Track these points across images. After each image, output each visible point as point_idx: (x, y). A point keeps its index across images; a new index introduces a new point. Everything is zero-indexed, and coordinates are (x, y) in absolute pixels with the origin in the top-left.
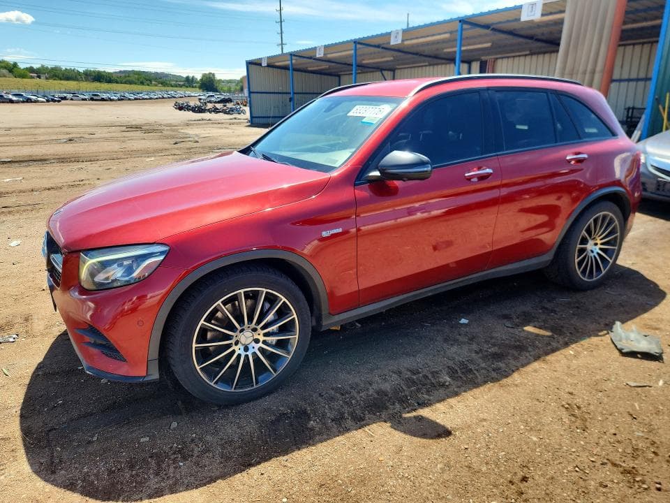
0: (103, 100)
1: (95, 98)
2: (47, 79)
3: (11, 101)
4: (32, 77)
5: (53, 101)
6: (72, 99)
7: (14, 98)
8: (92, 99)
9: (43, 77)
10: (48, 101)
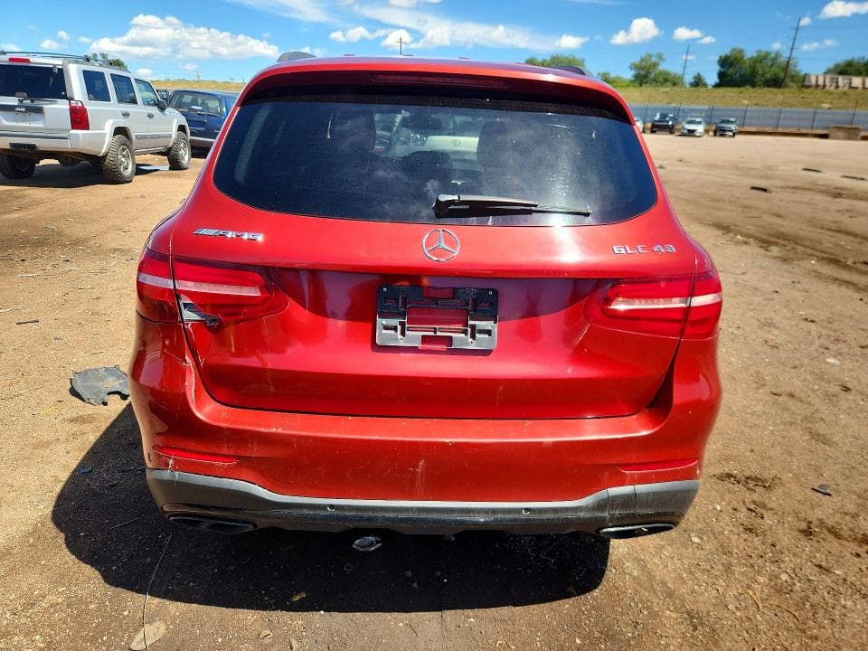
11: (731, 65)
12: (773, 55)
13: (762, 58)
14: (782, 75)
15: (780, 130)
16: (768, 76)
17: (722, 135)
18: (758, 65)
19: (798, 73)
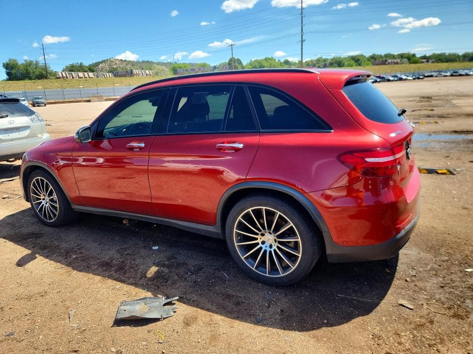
0: (461, 75)
1: (454, 74)
2: (433, 62)
3: (389, 80)
4: (422, 62)
5: (419, 78)
6: (436, 76)
7: (391, 79)
8: (452, 75)
9: (430, 61)
10: (414, 79)
11: (12, 68)
12: (34, 63)
13: (29, 64)
14: (44, 73)
15: (67, 100)
16: (37, 73)
17: (38, 106)
18: (28, 68)
19: (52, 71)
